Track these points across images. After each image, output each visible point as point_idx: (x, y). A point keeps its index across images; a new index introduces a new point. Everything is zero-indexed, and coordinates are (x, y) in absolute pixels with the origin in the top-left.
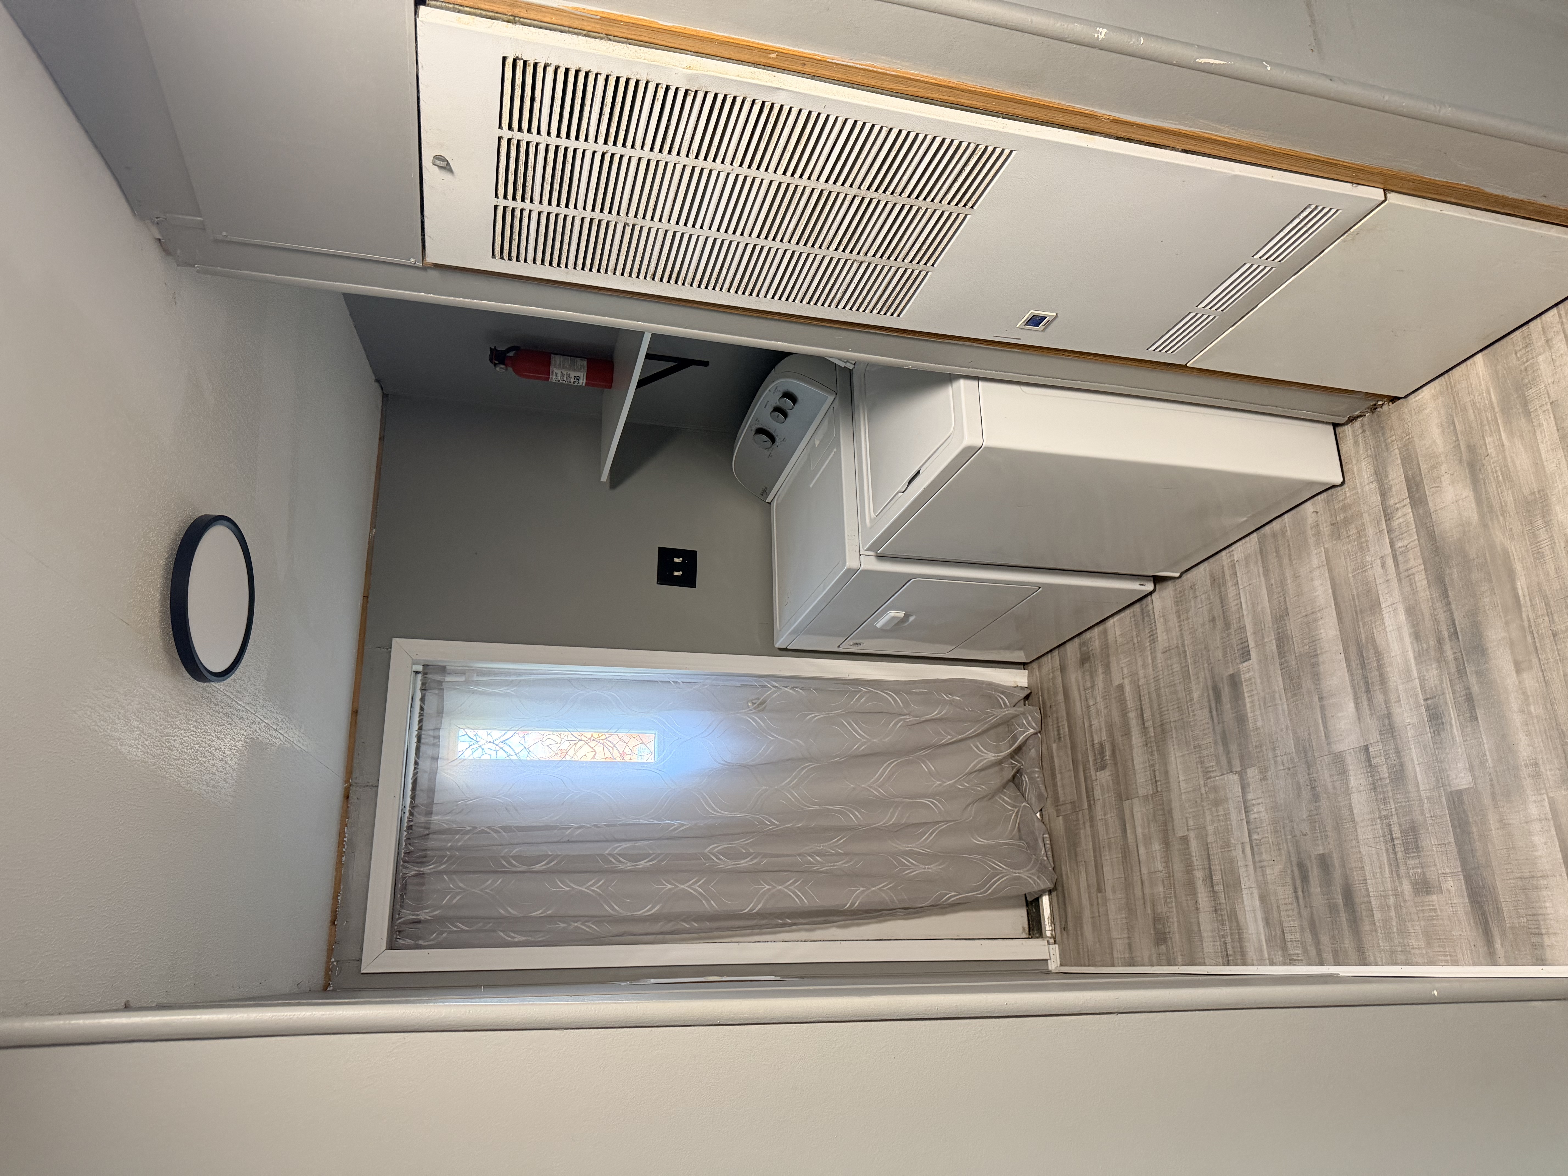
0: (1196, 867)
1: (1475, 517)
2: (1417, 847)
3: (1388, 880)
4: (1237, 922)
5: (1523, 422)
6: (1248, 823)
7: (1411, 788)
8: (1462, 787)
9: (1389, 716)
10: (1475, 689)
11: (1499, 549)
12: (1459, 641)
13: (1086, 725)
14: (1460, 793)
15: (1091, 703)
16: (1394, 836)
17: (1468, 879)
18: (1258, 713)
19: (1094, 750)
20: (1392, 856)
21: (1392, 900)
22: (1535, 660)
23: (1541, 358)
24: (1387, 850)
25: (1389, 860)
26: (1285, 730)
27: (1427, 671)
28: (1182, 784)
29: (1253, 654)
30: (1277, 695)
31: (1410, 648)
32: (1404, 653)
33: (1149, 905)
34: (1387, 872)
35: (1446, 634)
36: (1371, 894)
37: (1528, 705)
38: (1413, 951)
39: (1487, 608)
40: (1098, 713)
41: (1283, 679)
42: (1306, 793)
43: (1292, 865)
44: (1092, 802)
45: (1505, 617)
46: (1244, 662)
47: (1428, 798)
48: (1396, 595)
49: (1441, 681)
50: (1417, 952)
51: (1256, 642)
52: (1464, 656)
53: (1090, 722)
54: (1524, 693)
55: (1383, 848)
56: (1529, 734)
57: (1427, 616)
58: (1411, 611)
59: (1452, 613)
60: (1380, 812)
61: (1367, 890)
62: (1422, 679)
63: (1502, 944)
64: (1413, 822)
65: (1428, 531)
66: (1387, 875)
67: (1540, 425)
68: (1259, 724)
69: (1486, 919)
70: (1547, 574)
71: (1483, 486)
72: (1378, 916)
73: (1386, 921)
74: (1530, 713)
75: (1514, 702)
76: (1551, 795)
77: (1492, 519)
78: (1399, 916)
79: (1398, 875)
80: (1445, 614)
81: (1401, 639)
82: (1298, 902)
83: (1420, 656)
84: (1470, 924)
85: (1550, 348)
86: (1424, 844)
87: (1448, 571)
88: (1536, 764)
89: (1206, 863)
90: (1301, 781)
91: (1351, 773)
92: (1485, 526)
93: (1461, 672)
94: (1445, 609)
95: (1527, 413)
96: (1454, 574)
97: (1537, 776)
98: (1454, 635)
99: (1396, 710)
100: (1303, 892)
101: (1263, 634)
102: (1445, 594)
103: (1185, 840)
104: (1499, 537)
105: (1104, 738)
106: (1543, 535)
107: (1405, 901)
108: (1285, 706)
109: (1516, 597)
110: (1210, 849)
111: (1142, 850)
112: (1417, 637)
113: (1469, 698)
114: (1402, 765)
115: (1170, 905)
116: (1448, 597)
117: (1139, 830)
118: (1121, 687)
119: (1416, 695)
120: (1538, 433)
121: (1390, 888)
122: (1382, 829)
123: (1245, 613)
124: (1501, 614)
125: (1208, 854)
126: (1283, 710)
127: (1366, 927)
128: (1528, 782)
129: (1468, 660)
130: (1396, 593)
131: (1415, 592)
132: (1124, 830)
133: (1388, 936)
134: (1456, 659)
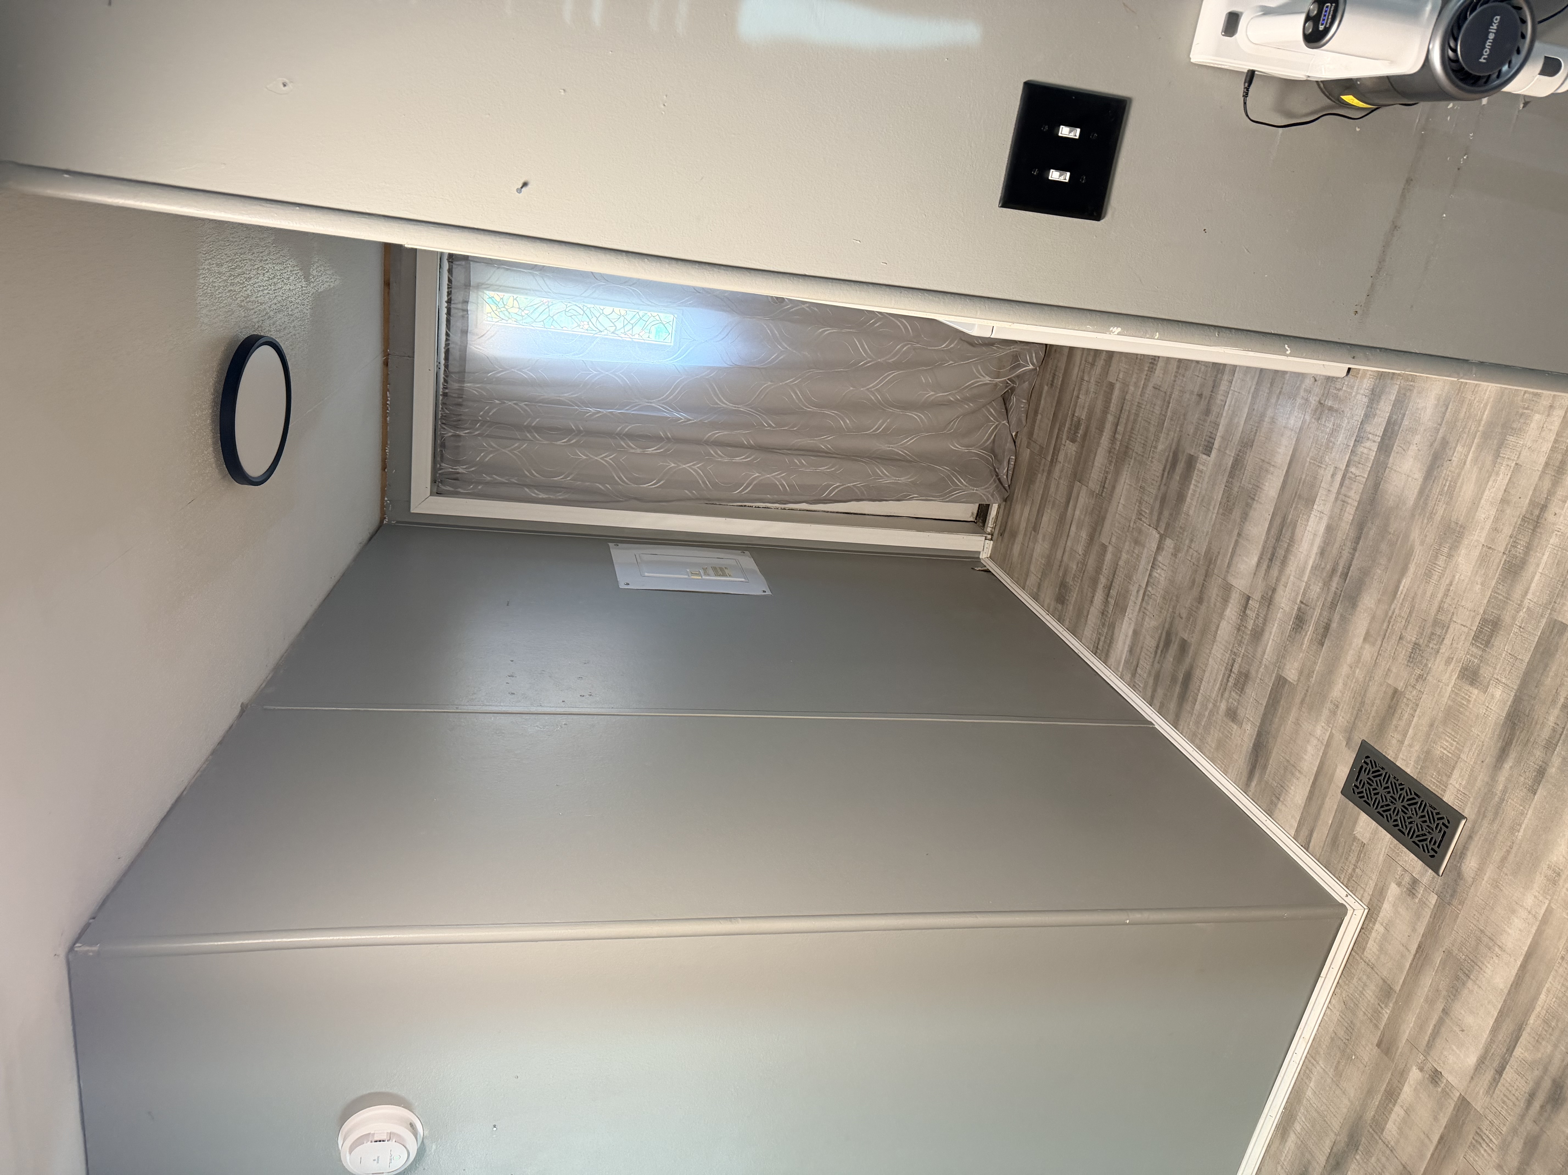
0: (1103, 573)
1: (1411, 502)
2: (1242, 689)
3: (1215, 692)
4: (1113, 633)
5: (1490, 458)
6: (1150, 575)
7: (1260, 650)
8: (1289, 679)
9: (1274, 590)
10: (1334, 625)
11: (1409, 544)
12: (1345, 582)
13: (1075, 393)
14: (1285, 680)
15: (1086, 378)
16: (1233, 669)
17: (1259, 734)
18: (1194, 503)
19: (1072, 420)
20: (1225, 681)
21: (1210, 706)
22: (1379, 642)
23: (1537, 417)
24: (1224, 674)
25: (1222, 681)
26: (1205, 534)
27: (1314, 583)
28: (1120, 506)
29: (1214, 453)
30: (1213, 503)
31: (1313, 556)
32: (1308, 556)
33: (1062, 569)
34: (1217, 688)
35: (1340, 569)
36: (1201, 691)
37: (1357, 666)
38: (1206, 744)
39: (1375, 577)
40: (1087, 392)
41: (1223, 494)
42: (1195, 592)
43: (1163, 630)
44: (1055, 460)
45: (1382, 595)
46: (1204, 454)
47: (1265, 666)
48: (1327, 509)
49: (1317, 600)
50: (1208, 747)
51: (1220, 446)
52: (1342, 597)
53: (1079, 394)
54: (1360, 657)
55: (1223, 672)
56: (1345, 685)
57: (1337, 545)
58: (1329, 529)
59: (1353, 558)
60: (1233, 647)
61: (1200, 687)
62: (1308, 586)
63: (1256, 785)
64: (1248, 671)
65: (1377, 480)
66: (1216, 688)
67: (1498, 474)
68: (1191, 513)
69: (1256, 764)
70: (1425, 593)
71: (1432, 481)
72: (1197, 707)
73: (1200, 715)
74: (1354, 672)
75: (1350, 657)
76: (1334, 731)
77: (1420, 514)
78: (1209, 718)
79: (1222, 695)
80: (1349, 555)
81: (1312, 544)
82: (1155, 657)
83: (1315, 568)
84: (1245, 759)
85: (1548, 415)
86: (1247, 691)
87: (1369, 525)
88: (1337, 707)
89: (1111, 576)
90: (1197, 580)
91: (1230, 605)
92: (1413, 515)
93: (1333, 606)
94: (1350, 551)
95: (1497, 455)
96: (1372, 531)
97: (1334, 713)
98: (1345, 575)
99: (1280, 590)
100: (1161, 652)
101: (1227, 445)
102: (1358, 538)
103: (1104, 548)
104: (1415, 535)
105: (1083, 417)
106: (1441, 561)
107: (1218, 713)
108: (1214, 517)
109: (1397, 587)
110: (1118, 570)
111: (1073, 528)
112: (1322, 553)
113: (1327, 628)
114: (1263, 630)
115: (1075, 583)
116: (1357, 543)
117: (1077, 512)
118: (1111, 386)
119: (1297, 594)
120: (1492, 478)
121: (1213, 698)
122: (1229, 659)
123: (1224, 414)
124: (1381, 591)
125: (1115, 572)
126: (1211, 518)
127: (1187, 707)
128: (1326, 712)
129: (1342, 601)
130: (1329, 505)
131: (1340, 518)
132: (1068, 502)
133: (1197, 723)
134: (1335, 593)
